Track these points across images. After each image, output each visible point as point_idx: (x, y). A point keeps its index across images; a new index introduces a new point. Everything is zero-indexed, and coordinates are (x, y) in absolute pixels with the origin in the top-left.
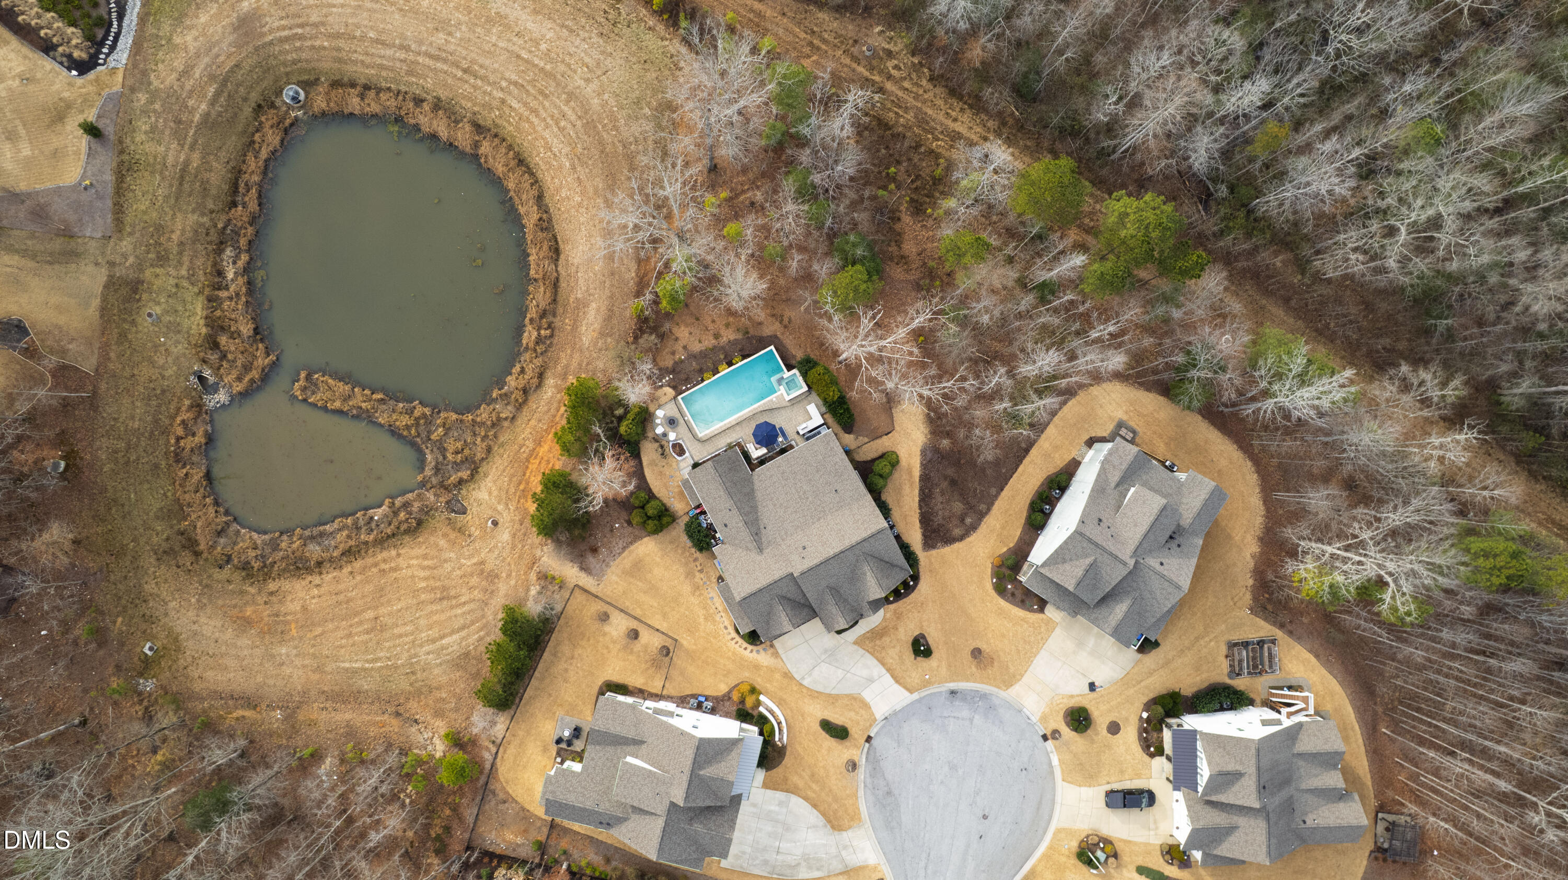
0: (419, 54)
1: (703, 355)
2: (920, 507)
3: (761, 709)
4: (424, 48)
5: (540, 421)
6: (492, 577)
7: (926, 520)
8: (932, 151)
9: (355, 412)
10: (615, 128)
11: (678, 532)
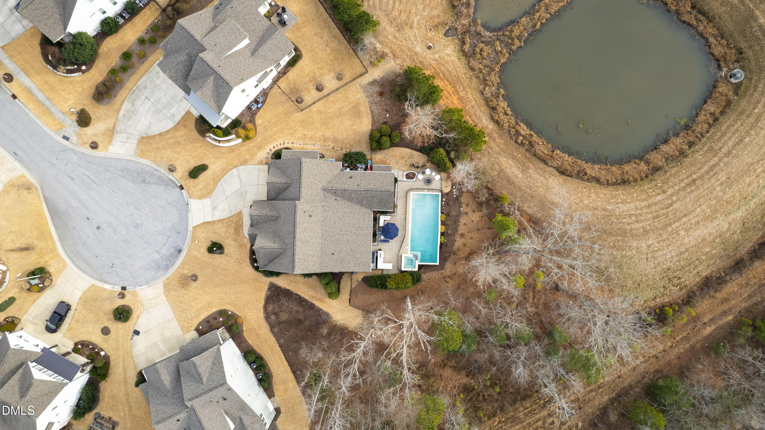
0: (720, 160)
1: (456, 222)
2: (296, 295)
3: (234, 136)
4: (722, 164)
5: (472, 107)
6: (400, 28)
7: (288, 293)
8: (494, 416)
9: (537, 7)
10: (613, 247)
11: (363, 148)
